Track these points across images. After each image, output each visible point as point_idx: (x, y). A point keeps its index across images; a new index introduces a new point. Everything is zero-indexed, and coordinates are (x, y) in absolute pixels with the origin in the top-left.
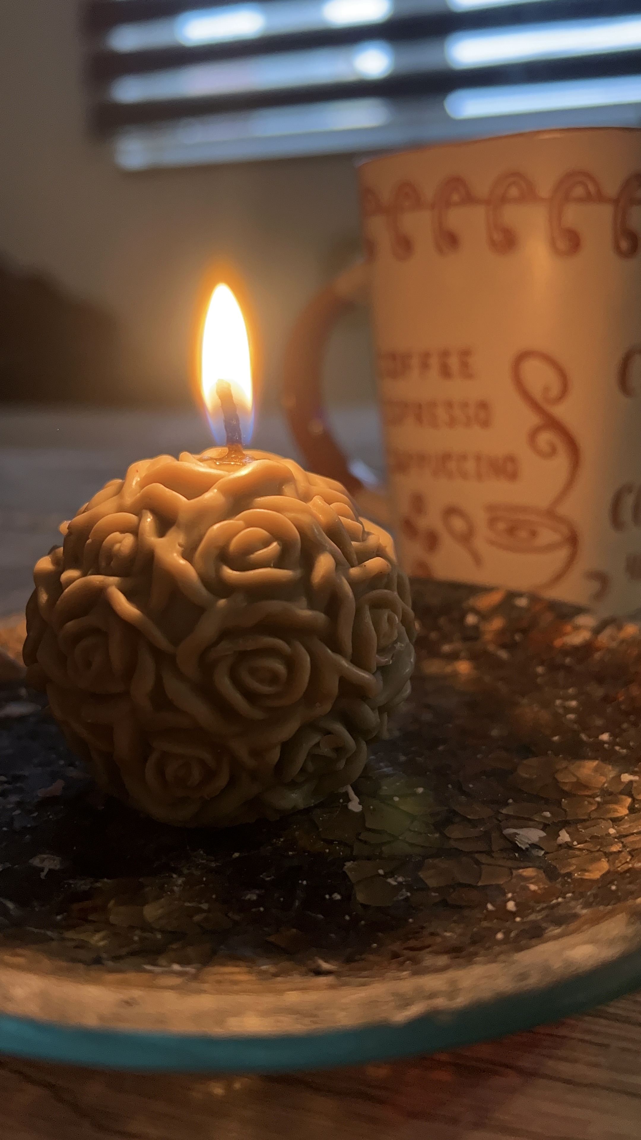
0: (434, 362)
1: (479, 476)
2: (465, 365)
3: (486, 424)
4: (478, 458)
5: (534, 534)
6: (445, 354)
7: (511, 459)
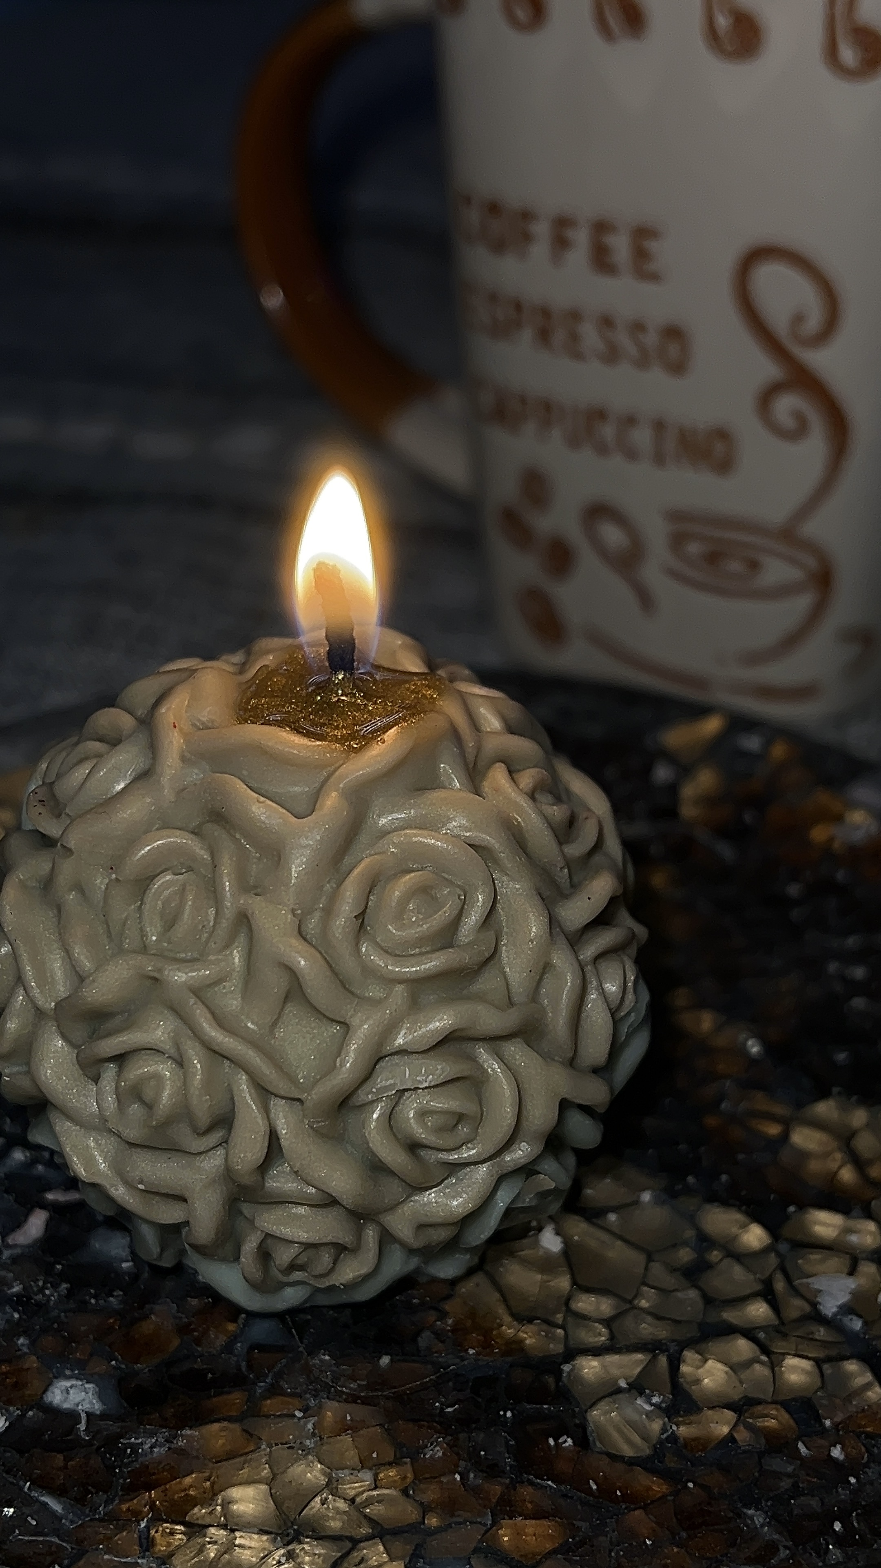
0: (581, 237)
1: (659, 459)
2: (641, 255)
3: (678, 368)
4: (659, 426)
5: (754, 566)
6: (601, 228)
7: (723, 434)
